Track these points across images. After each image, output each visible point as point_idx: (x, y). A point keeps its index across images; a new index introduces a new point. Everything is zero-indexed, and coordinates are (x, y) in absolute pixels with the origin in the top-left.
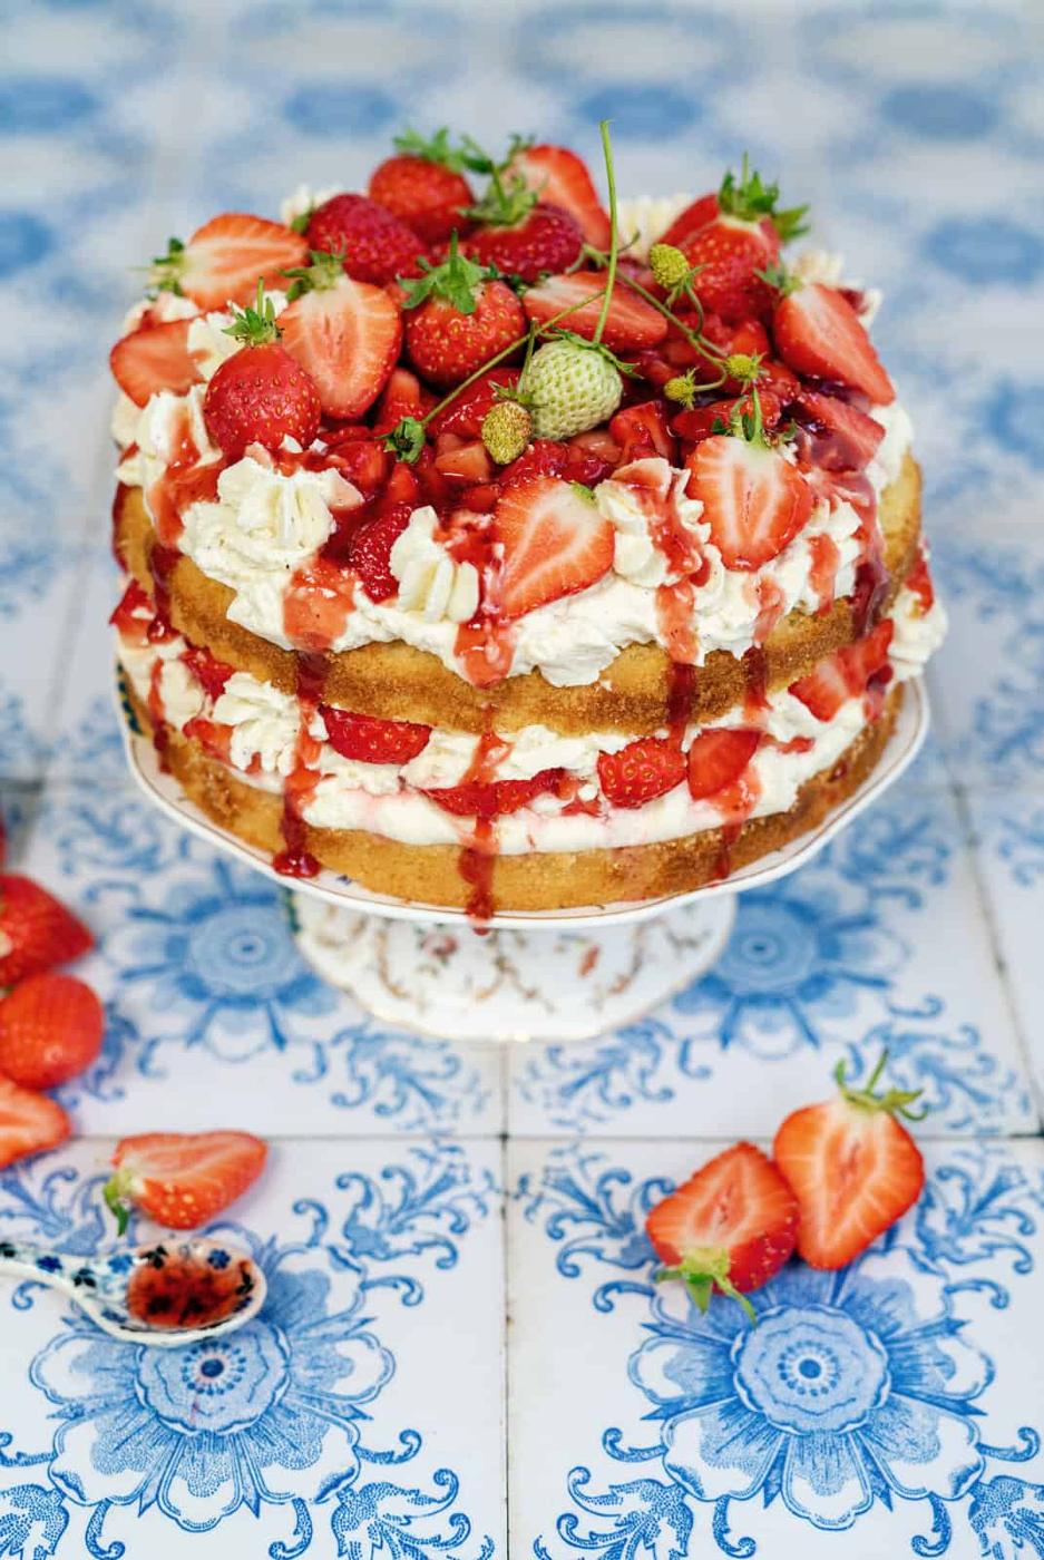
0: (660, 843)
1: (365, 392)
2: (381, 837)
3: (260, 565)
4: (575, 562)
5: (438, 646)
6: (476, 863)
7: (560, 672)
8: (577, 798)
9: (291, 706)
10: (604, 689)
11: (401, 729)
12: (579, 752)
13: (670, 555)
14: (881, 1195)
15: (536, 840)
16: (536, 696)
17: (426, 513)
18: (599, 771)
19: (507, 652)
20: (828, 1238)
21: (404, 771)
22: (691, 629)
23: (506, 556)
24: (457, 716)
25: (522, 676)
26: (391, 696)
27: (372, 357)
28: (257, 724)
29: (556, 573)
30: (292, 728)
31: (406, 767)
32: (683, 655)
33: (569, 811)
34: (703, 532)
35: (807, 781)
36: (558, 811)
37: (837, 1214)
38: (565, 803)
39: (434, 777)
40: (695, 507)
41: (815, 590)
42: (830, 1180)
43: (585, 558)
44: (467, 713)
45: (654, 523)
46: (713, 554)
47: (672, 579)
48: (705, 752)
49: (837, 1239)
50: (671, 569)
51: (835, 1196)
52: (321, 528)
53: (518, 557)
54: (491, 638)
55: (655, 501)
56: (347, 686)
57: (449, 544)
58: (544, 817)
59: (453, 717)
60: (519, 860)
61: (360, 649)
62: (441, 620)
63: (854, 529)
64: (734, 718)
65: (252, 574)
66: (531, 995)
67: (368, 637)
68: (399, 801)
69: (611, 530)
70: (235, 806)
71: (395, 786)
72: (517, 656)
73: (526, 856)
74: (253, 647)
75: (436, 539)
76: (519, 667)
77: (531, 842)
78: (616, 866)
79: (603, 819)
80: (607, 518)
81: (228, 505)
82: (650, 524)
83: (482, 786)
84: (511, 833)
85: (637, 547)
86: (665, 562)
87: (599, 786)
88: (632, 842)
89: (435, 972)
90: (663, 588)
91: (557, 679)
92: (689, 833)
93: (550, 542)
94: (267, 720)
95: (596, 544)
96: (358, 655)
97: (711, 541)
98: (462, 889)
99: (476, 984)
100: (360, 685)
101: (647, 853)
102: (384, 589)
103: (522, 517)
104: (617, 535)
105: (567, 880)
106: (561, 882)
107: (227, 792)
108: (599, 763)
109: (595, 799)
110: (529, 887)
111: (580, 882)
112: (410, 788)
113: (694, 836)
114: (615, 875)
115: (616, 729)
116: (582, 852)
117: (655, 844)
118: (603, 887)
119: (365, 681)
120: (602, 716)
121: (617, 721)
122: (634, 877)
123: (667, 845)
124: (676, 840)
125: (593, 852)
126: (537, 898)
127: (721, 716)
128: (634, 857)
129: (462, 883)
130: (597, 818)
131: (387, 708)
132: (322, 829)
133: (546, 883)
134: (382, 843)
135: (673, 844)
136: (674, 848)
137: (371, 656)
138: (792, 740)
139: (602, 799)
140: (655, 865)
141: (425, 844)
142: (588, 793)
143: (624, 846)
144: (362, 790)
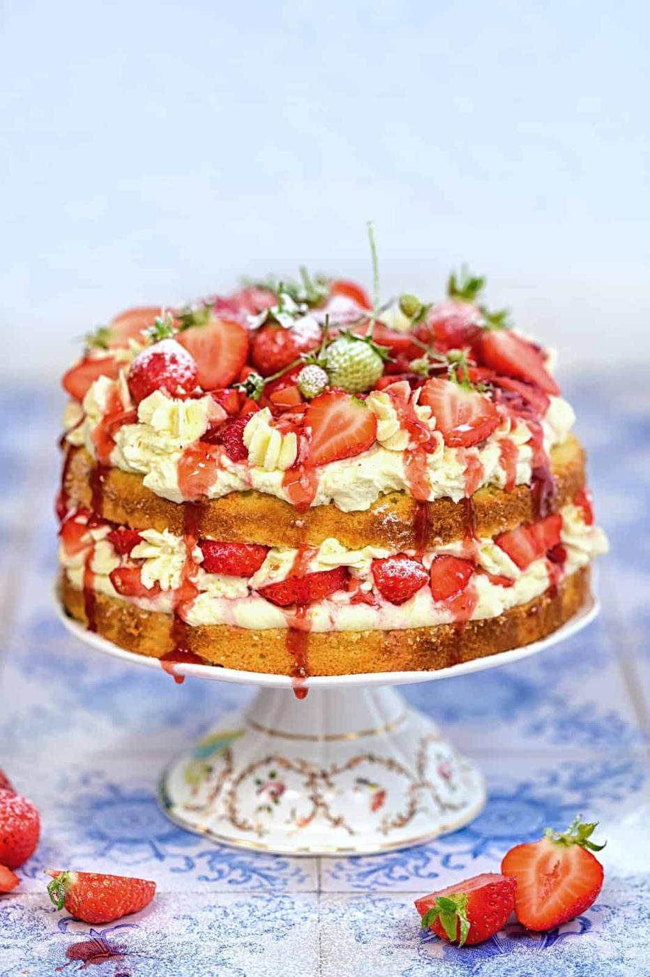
0: (414, 629)
1: (226, 374)
2: (236, 627)
3: (165, 452)
4: (354, 435)
5: (271, 486)
6: (297, 638)
7: (346, 500)
8: (360, 590)
9: (180, 545)
10: (373, 515)
11: (251, 549)
12: (360, 560)
13: (410, 431)
14: (574, 886)
15: (335, 619)
16: (332, 519)
17: (265, 412)
18: (372, 571)
19: (314, 484)
20: (538, 910)
21: (251, 582)
22: (426, 479)
23: (313, 433)
24: (284, 534)
25: (322, 506)
26: (243, 524)
27: (230, 356)
28: (158, 560)
29: (343, 440)
30: (181, 560)
31: (252, 579)
32: (422, 494)
33: (355, 601)
34: (432, 423)
35: (511, 608)
36: (348, 601)
37: (544, 899)
38: (352, 594)
39: (270, 578)
40: (426, 409)
41: (504, 468)
42: (540, 882)
43: (359, 432)
44: (290, 533)
45: (401, 415)
46: (439, 436)
47: (413, 446)
48: (440, 570)
49: (544, 910)
50: (411, 440)
51: (543, 889)
52: (201, 428)
53: (320, 434)
54: (303, 475)
55: (401, 402)
56: (217, 521)
57: (278, 426)
58: (340, 605)
59: (281, 535)
60: (325, 636)
61: (225, 497)
62: (274, 471)
63: (527, 438)
64: (456, 547)
65: (158, 458)
66: (337, 822)
67: (229, 486)
68: (248, 601)
69: (374, 419)
70: (141, 629)
71: (246, 592)
72: (320, 488)
73: (328, 633)
74: (157, 507)
75: (271, 424)
76: (320, 499)
77: (332, 622)
78: (386, 643)
79: (377, 607)
80: (373, 411)
81: (144, 423)
82: (398, 415)
83: (300, 577)
84: (320, 616)
85: (390, 426)
86: (407, 435)
87: (373, 581)
88: (396, 625)
89: (269, 809)
90: (407, 452)
91: (345, 505)
92: (433, 624)
93: (339, 425)
94: (164, 557)
95: (366, 425)
96: (223, 501)
97: (437, 428)
98: (288, 661)
99: (299, 814)
100: (225, 518)
101: (406, 635)
102: (240, 454)
103: (323, 413)
104: (378, 421)
105: (355, 653)
106: (352, 654)
107: (136, 620)
108: (373, 565)
109: (371, 591)
110: (331, 658)
111: (363, 655)
112: (254, 593)
113: (436, 626)
114: (386, 650)
115: (382, 545)
116: (364, 631)
117: (411, 629)
118: (379, 659)
119: (228, 515)
120: (373, 534)
121: (382, 537)
122: (398, 654)
123: (419, 630)
124: (424, 628)
125: (371, 631)
126: (336, 666)
127: (449, 542)
128: (398, 638)
129: (288, 656)
130: (373, 607)
131: (240, 532)
132: (198, 627)
133: (342, 654)
134: (237, 632)
135: (423, 630)
136: (423, 634)
137: (232, 500)
138: (499, 575)
139: (376, 592)
140: (411, 646)
141: (264, 628)
142: (366, 587)
143: (390, 629)
144: (224, 597)
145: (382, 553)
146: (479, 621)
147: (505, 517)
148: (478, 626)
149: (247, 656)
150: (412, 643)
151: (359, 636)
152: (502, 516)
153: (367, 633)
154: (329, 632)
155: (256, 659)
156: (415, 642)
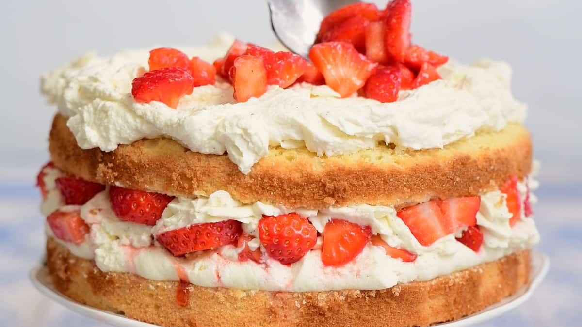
0: (302, 293)
2: (137, 276)
8: (247, 246)
11: (152, 198)
12: (249, 216)
15: (221, 274)
18: (260, 227)
21: (153, 230)
31: (154, 227)
33: (242, 257)
36: (236, 256)
38: (240, 250)
39: (165, 225)
48: (333, 235)
58: (228, 260)
60: (212, 292)
68: (150, 250)
70: (69, 273)
71: (149, 241)
77: (219, 277)
78: (272, 304)
79: (263, 265)
87: (260, 238)
88: (284, 287)
101: (293, 298)
105: (241, 311)
106: (238, 313)
107: (66, 264)
108: (260, 222)
109: (259, 248)
110: (218, 314)
111: (250, 314)
112: (157, 243)
113: (326, 292)
114: (271, 311)
115: (273, 203)
116: (250, 290)
117: (299, 293)
118: (265, 320)
119: (132, 162)
120: (263, 189)
121: (272, 193)
122: (285, 316)
123: (306, 294)
124: (312, 293)
125: (257, 291)
126: (223, 323)
127: (342, 205)
128: (284, 300)
129: (179, 309)
130: (261, 265)
131: (141, 180)
132: (107, 273)
133: (229, 312)
134: (137, 280)
135: (310, 294)
136: (309, 298)
137: (138, 147)
138: (399, 248)
139: (263, 250)
140: (298, 308)
141: (160, 280)
142: (253, 245)
143: (277, 290)
144: (132, 246)
145: (270, 210)
146: (372, 291)
147: (408, 188)
148: (369, 296)
149: (144, 306)
150: (299, 306)
151: (244, 294)
152: (405, 185)
153: (253, 292)
154: (217, 288)
155: (151, 309)
156: (301, 305)
